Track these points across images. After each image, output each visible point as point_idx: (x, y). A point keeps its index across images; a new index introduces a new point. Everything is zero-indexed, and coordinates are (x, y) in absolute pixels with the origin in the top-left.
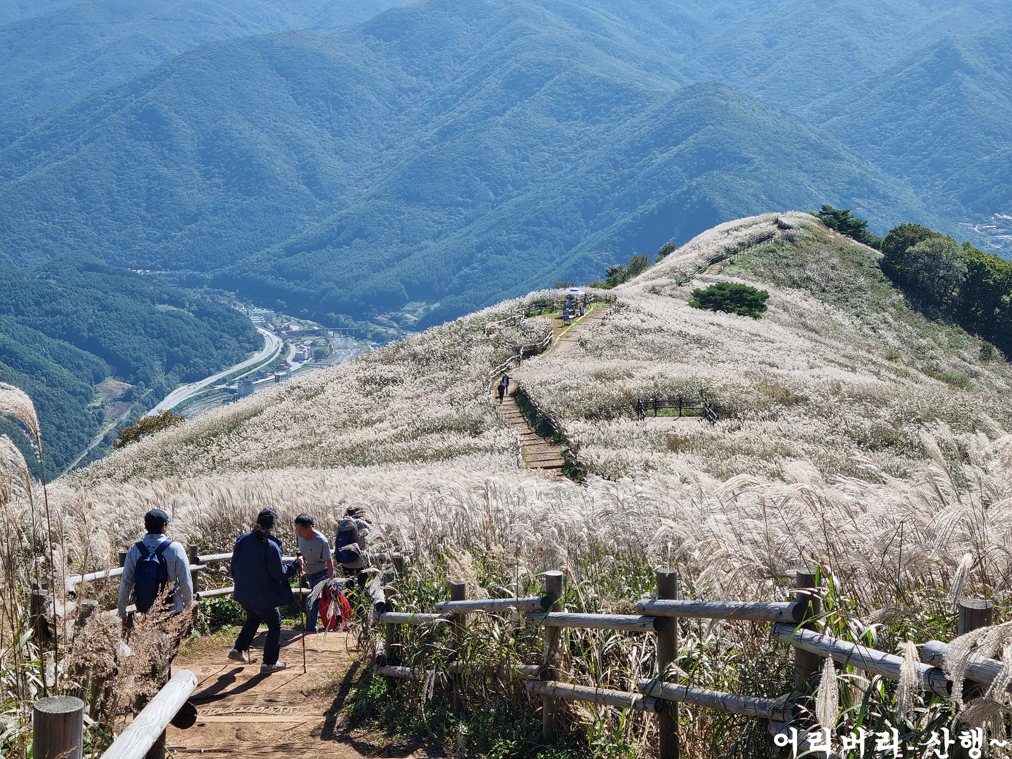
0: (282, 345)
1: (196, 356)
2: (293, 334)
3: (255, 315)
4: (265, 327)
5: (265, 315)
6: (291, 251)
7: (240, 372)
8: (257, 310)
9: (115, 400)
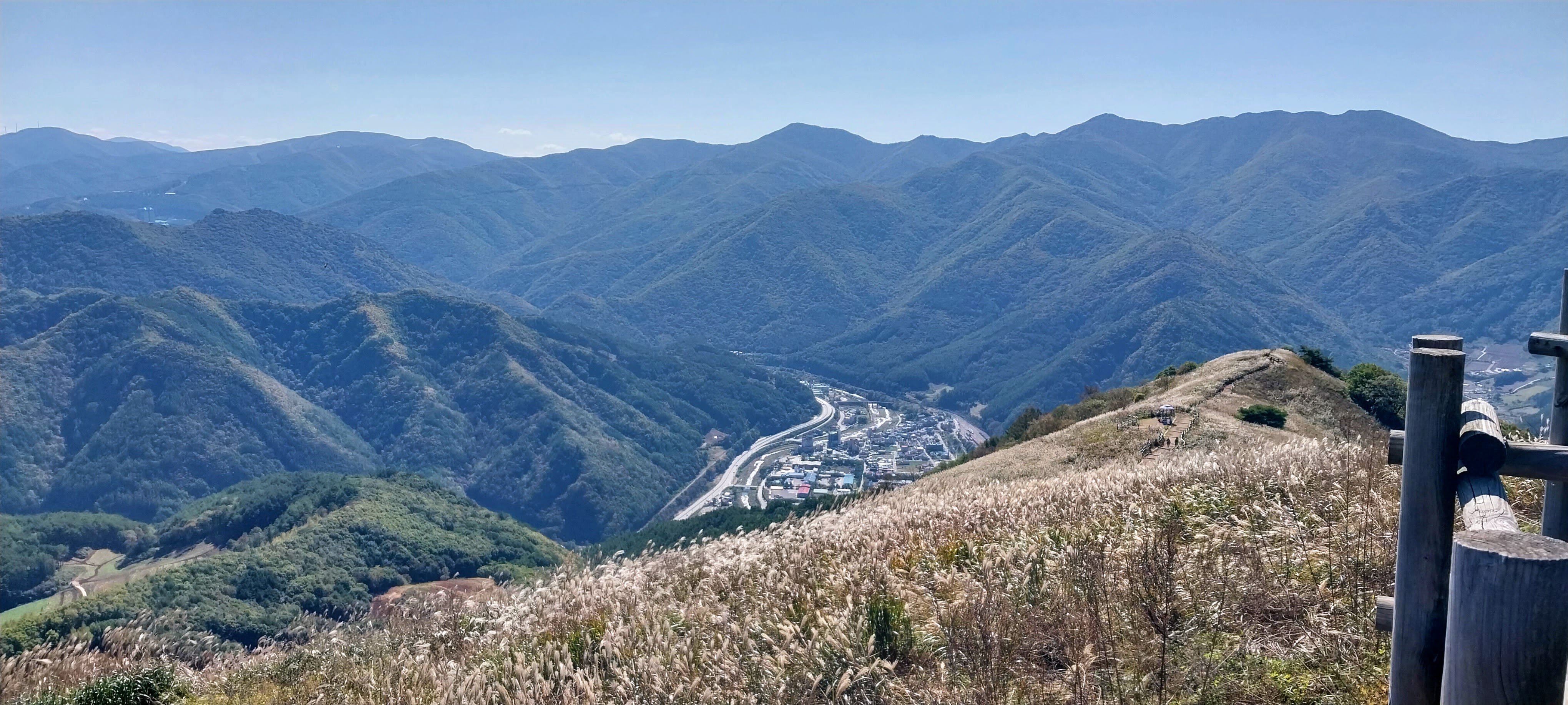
0: (834, 411)
2: (843, 404)
3: (816, 388)
4: (823, 398)
5: (822, 389)
6: (845, 342)
7: (804, 430)
8: (818, 385)
9: (715, 445)
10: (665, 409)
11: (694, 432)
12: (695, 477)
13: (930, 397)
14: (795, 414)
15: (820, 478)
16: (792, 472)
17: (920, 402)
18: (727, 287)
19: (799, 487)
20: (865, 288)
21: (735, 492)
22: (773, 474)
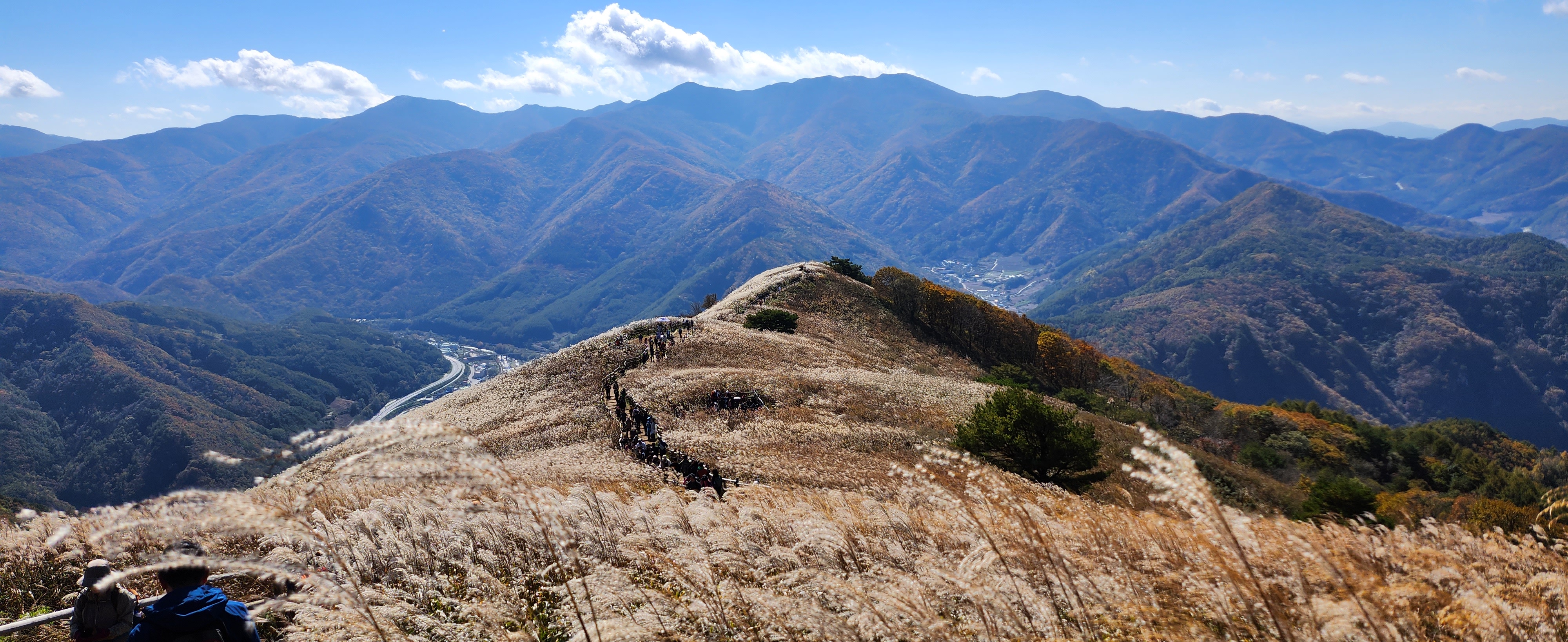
0: (464, 368)
1: (402, 379)
2: (472, 360)
3: (444, 347)
4: (452, 356)
5: (451, 347)
6: (469, 301)
7: (434, 389)
8: (447, 344)
9: (342, 413)
10: (282, 383)
11: (318, 403)
14: (424, 374)
18: (343, 256)
20: (484, 248)
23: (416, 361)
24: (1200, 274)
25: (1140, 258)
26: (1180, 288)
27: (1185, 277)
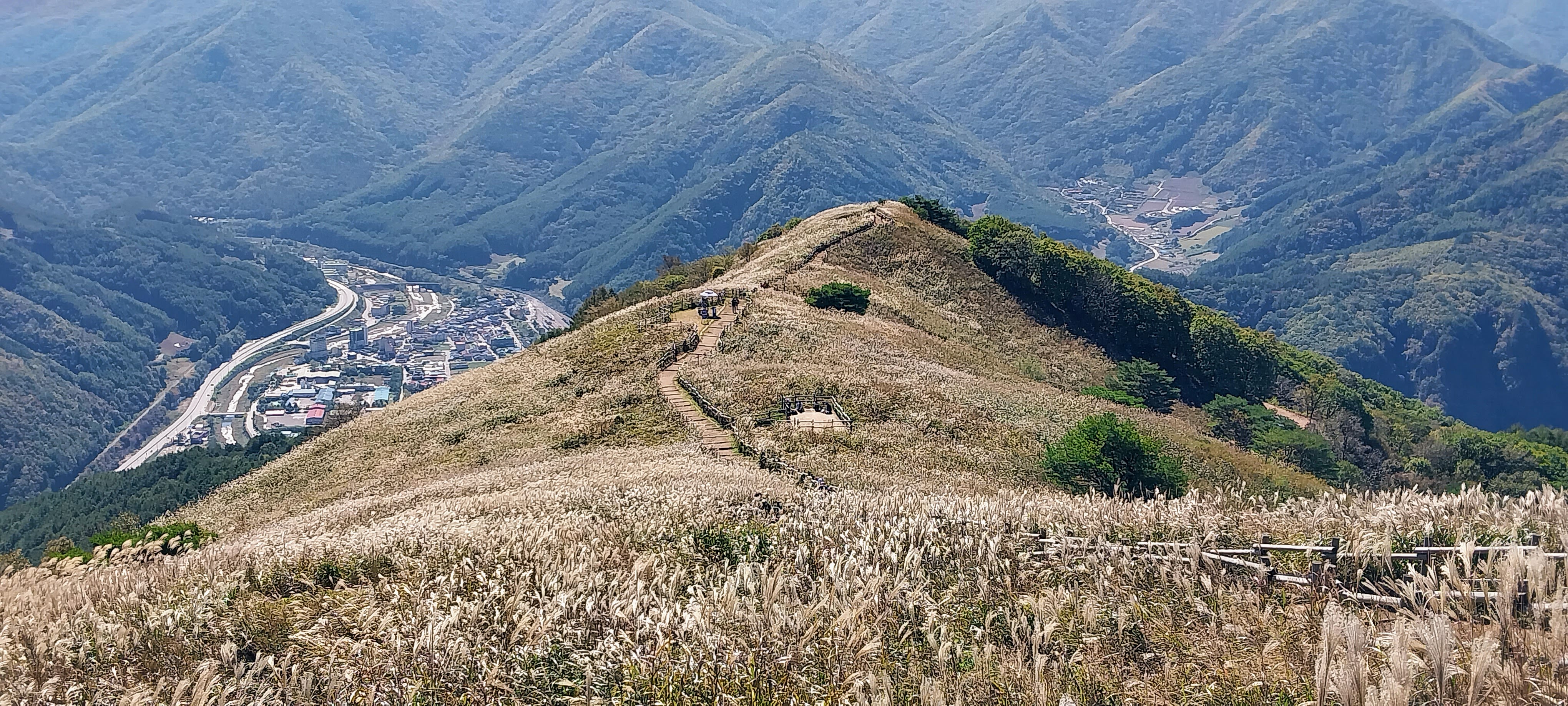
0: (357, 300)
1: (264, 312)
2: (368, 289)
3: (328, 267)
4: (340, 281)
5: (339, 268)
6: (368, 200)
7: (311, 328)
8: (332, 263)
9: (177, 357)
10: (95, 307)
11: (144, 340)
12: (148, 406)
13: (494, 273)
14: (298, 306)
15: (340, 395)
16: (297, 388)
17: (480, 281)
18: (183, 122)
19: (308, 409)
20: (391, 122)
21: (211, 422)
22: (268, 393)
23: (285, 285)
24: (1470, 223)
25: (1381, 193)
26: (1436, 243)
27: (1445, 225)
